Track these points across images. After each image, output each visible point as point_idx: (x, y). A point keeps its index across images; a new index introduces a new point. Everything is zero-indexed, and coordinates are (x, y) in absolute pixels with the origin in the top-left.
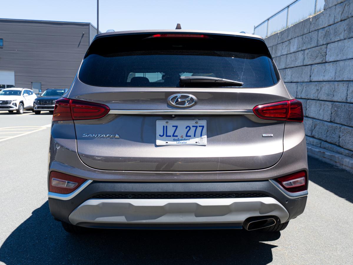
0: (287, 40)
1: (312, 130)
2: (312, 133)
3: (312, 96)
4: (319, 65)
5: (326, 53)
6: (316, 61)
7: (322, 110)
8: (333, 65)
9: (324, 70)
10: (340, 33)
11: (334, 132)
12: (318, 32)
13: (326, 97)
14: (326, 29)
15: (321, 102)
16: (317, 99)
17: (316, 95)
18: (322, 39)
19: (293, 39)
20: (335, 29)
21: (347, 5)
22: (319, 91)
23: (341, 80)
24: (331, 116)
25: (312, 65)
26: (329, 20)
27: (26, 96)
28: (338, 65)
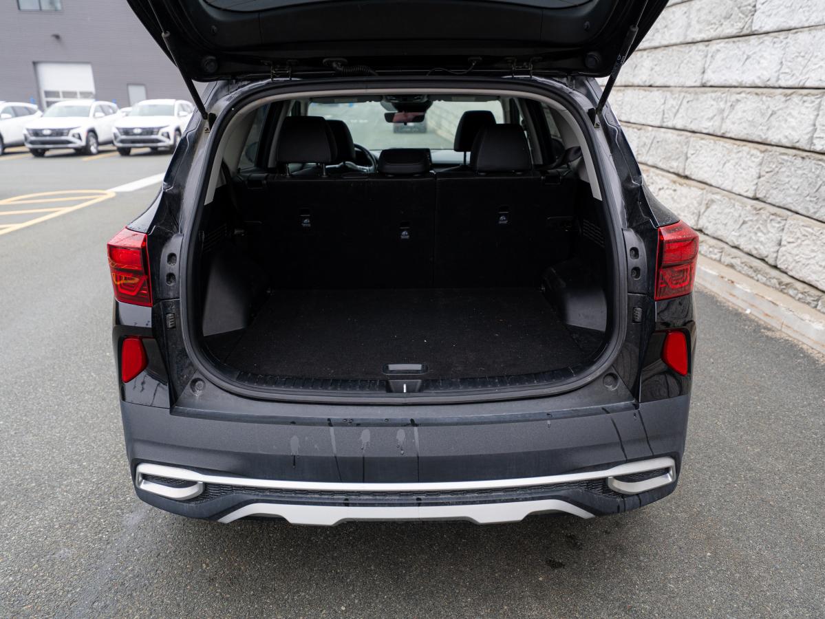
1: (699, 212)
2: (698, 220)
3: (704, 126)
5: (755, 6)
6: (722, 31)
7: (730, 165)
8: (774, 42)
9: (745, 57)
11: (762, 228)
13: (745, 132)
15: (730, 142)
16: (719, 134)
17: (717, 123)
22: (725, 115)
23: (796, 86)
24: (757, 184)
25: (708, 41)
27: (101, 117)
28: (792, 42)
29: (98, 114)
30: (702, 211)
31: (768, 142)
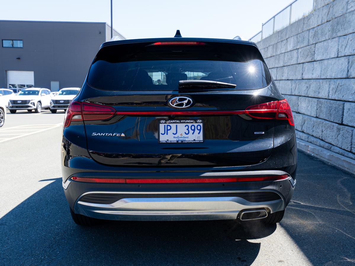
0: (285, 39)
2: (302, 128)
3: (303, 93)
4: (309, 63)
5: (315, 52)
6: (307, 60)
7: (309, 107)
8: (319, 64)
9: (313, 69)
10: (326, 33)
11: (318, 127)
12: (309, 32)
13: (313, 94)
14: (315, 29)
15: (309, 98)
16: (307, 96)
17: (306, 92)
18: (312, 39)
19: (290, 38)
20: (322, 29)
21: (331, 7)
22: (308, 88)
23: (325, 78)
24: (317, 112)
25: (304, 63)
26: (318, 21)
27: (44, 95)
28: (323, 64)
29: (43, 94)
30: (303, 124)
31: (319, 97)
